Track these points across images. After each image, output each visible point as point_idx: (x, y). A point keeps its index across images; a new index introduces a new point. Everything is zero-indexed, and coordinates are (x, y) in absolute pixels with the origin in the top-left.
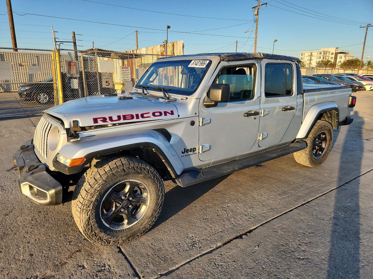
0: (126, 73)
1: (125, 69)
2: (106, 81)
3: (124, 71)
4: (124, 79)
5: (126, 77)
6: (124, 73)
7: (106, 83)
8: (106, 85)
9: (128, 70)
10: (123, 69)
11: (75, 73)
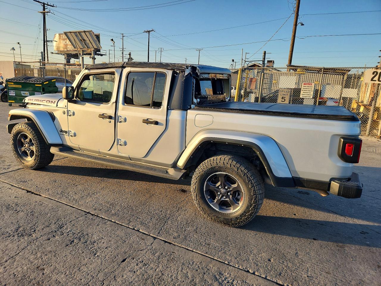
0: (308, 90)
1: (307, 86)
2: (283, 97)
3: (305, 88)
4: (303, 96)
5: (306, 94)
6: (305, 90)
7: (282, 99)
8: (282, 101)
9: (310, 86)
10: (305, 86)
11: (254, 88)
